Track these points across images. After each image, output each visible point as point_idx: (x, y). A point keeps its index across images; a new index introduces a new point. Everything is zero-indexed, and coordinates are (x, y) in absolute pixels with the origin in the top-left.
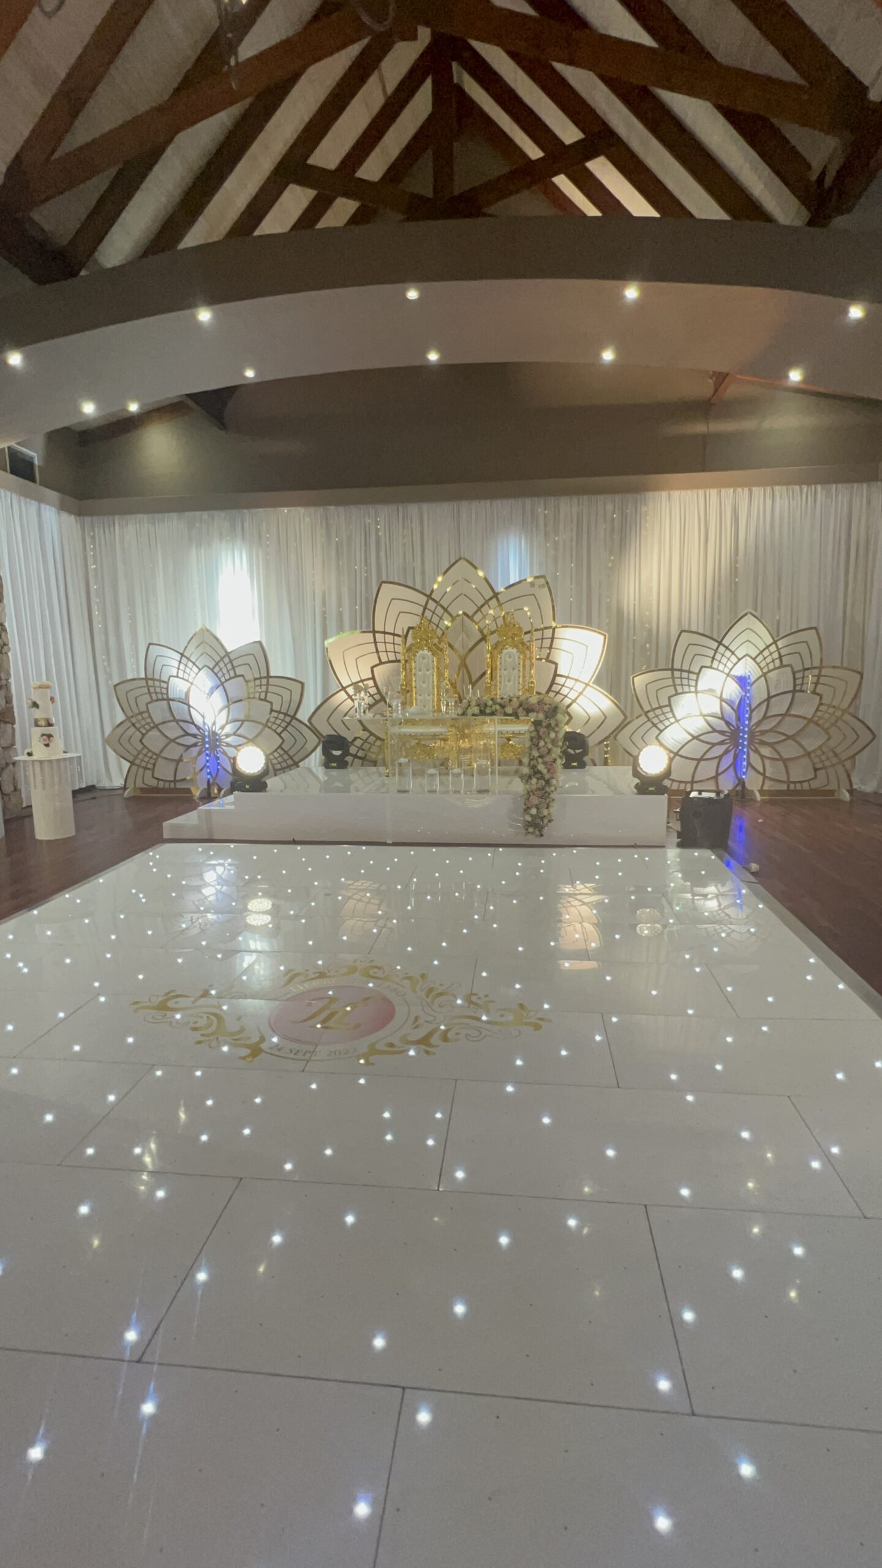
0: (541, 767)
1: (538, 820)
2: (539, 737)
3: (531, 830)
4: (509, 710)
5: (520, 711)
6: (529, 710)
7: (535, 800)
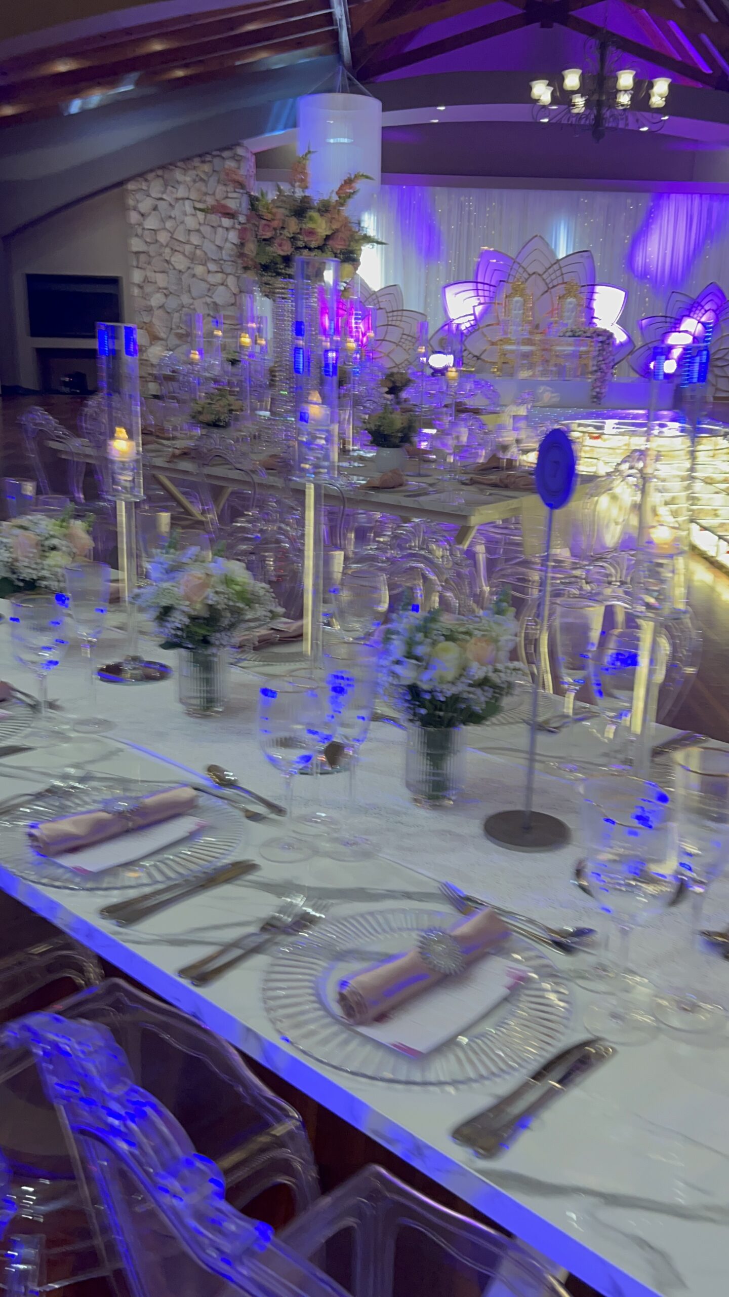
0: (603, 366)
1: (599, 395)
2: (603, 350)
3: (595, 400)
4: (588, 335)
5: (594, 335)
6: (599, 335)
7: (599, 384)
